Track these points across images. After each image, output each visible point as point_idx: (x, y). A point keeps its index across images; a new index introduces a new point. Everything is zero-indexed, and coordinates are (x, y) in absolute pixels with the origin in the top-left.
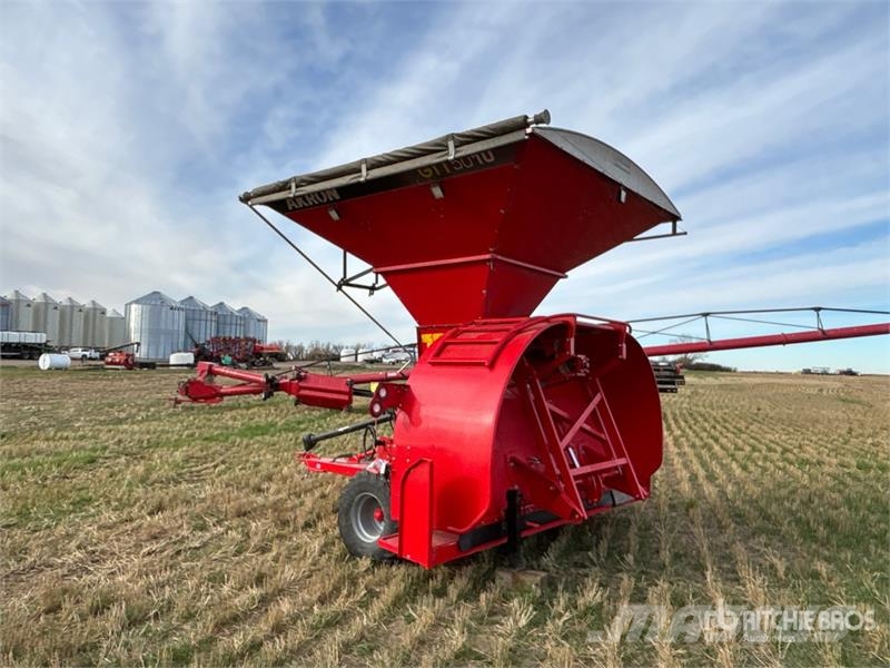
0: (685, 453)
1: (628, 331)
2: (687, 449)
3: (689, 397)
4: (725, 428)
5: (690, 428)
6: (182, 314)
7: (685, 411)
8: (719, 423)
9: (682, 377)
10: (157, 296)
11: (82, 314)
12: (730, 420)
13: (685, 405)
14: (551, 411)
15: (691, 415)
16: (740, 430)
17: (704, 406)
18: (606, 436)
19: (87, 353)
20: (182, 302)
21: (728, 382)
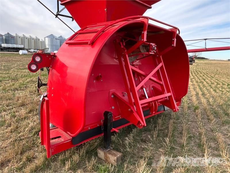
0: (194, 84)
1: (178, 32)
2: (195, 83)
3: (196, 66)
4: (207, 76)
5: (196, 76)
6: (59, 41)
7: (194, 70)
8: (205, 74)
9: (194, 60)
10: (52, 36)
11: (34, 40)
12: (209, 73)
13: (195, 68)
14: (132, 69)
15: (196, 71)
16: (212, 77)
17: (200, 69)
18: (163, 83)
19: (35, 51)
20: (59, 37)
21: (207, 62)
